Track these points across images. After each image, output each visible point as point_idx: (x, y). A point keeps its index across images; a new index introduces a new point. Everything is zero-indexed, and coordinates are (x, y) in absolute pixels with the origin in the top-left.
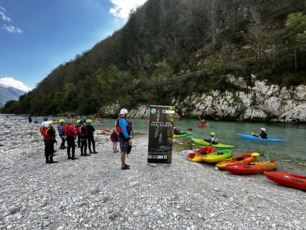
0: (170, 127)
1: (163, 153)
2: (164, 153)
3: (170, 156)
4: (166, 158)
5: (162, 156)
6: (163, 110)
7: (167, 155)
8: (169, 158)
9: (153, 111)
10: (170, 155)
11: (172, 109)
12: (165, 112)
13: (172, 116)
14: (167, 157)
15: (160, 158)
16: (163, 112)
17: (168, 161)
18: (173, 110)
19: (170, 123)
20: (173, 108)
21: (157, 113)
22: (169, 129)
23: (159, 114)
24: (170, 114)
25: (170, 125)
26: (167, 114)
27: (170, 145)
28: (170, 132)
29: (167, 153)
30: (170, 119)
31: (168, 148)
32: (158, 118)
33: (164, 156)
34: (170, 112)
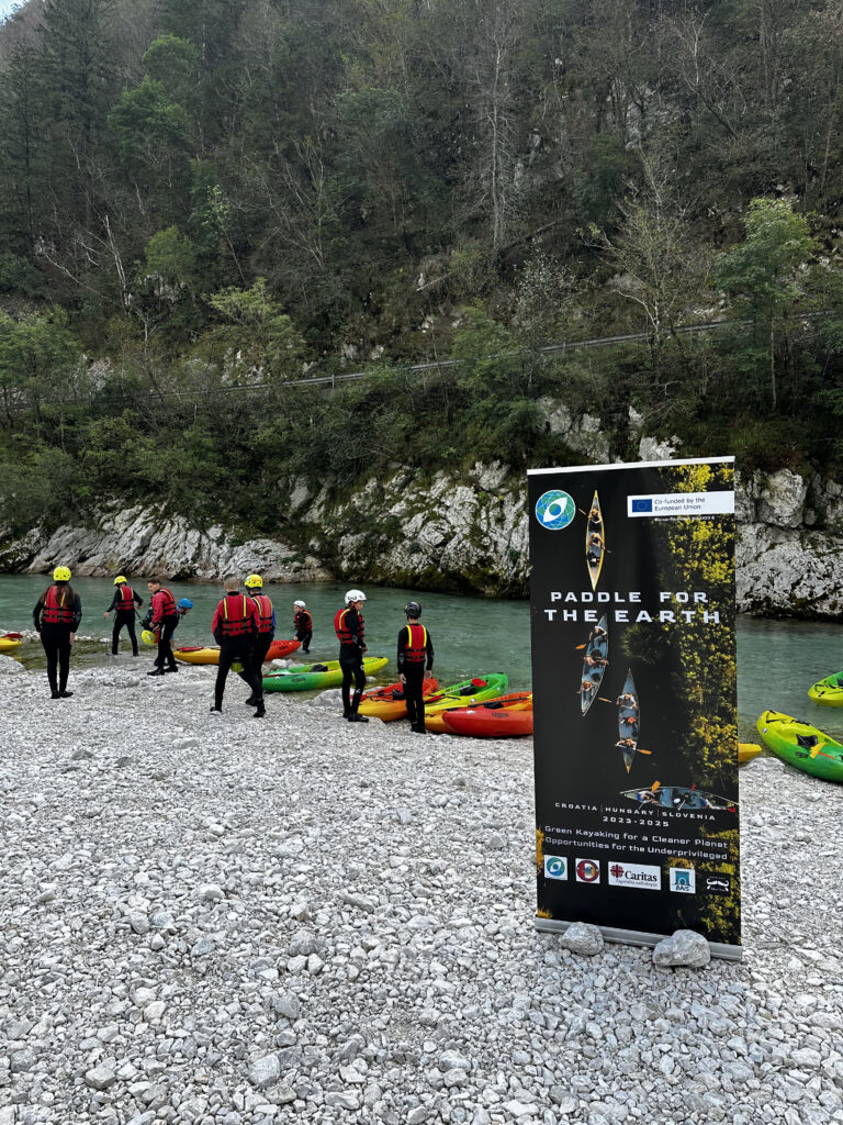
0: (699, 626)
1: (661, 846)
2: (668, 846)
4: (692, 890)
5: (655, 871)
7: (698, 861)
9: (556, 510)
10: (718, 861)
11: (704, 475)
12: (647, 506)
13: (711, 540)
14: (700, 882)
15: (635, 884)
16: (631, 514)
17: (709, 913)
18: (715, 485)
19: (700, 597)
20: (714, 467)
21: (580, 523)
22: (694, 645)
24: (695, 523)
25: (706, 613)
26: (669, 522)
27: (717, 782)
28: (706, 670)
29: (691, 847)
30: (699, 560)
31: (703, 803)
32: (594, 560)
33: (672, 872)
34: (695, 503)
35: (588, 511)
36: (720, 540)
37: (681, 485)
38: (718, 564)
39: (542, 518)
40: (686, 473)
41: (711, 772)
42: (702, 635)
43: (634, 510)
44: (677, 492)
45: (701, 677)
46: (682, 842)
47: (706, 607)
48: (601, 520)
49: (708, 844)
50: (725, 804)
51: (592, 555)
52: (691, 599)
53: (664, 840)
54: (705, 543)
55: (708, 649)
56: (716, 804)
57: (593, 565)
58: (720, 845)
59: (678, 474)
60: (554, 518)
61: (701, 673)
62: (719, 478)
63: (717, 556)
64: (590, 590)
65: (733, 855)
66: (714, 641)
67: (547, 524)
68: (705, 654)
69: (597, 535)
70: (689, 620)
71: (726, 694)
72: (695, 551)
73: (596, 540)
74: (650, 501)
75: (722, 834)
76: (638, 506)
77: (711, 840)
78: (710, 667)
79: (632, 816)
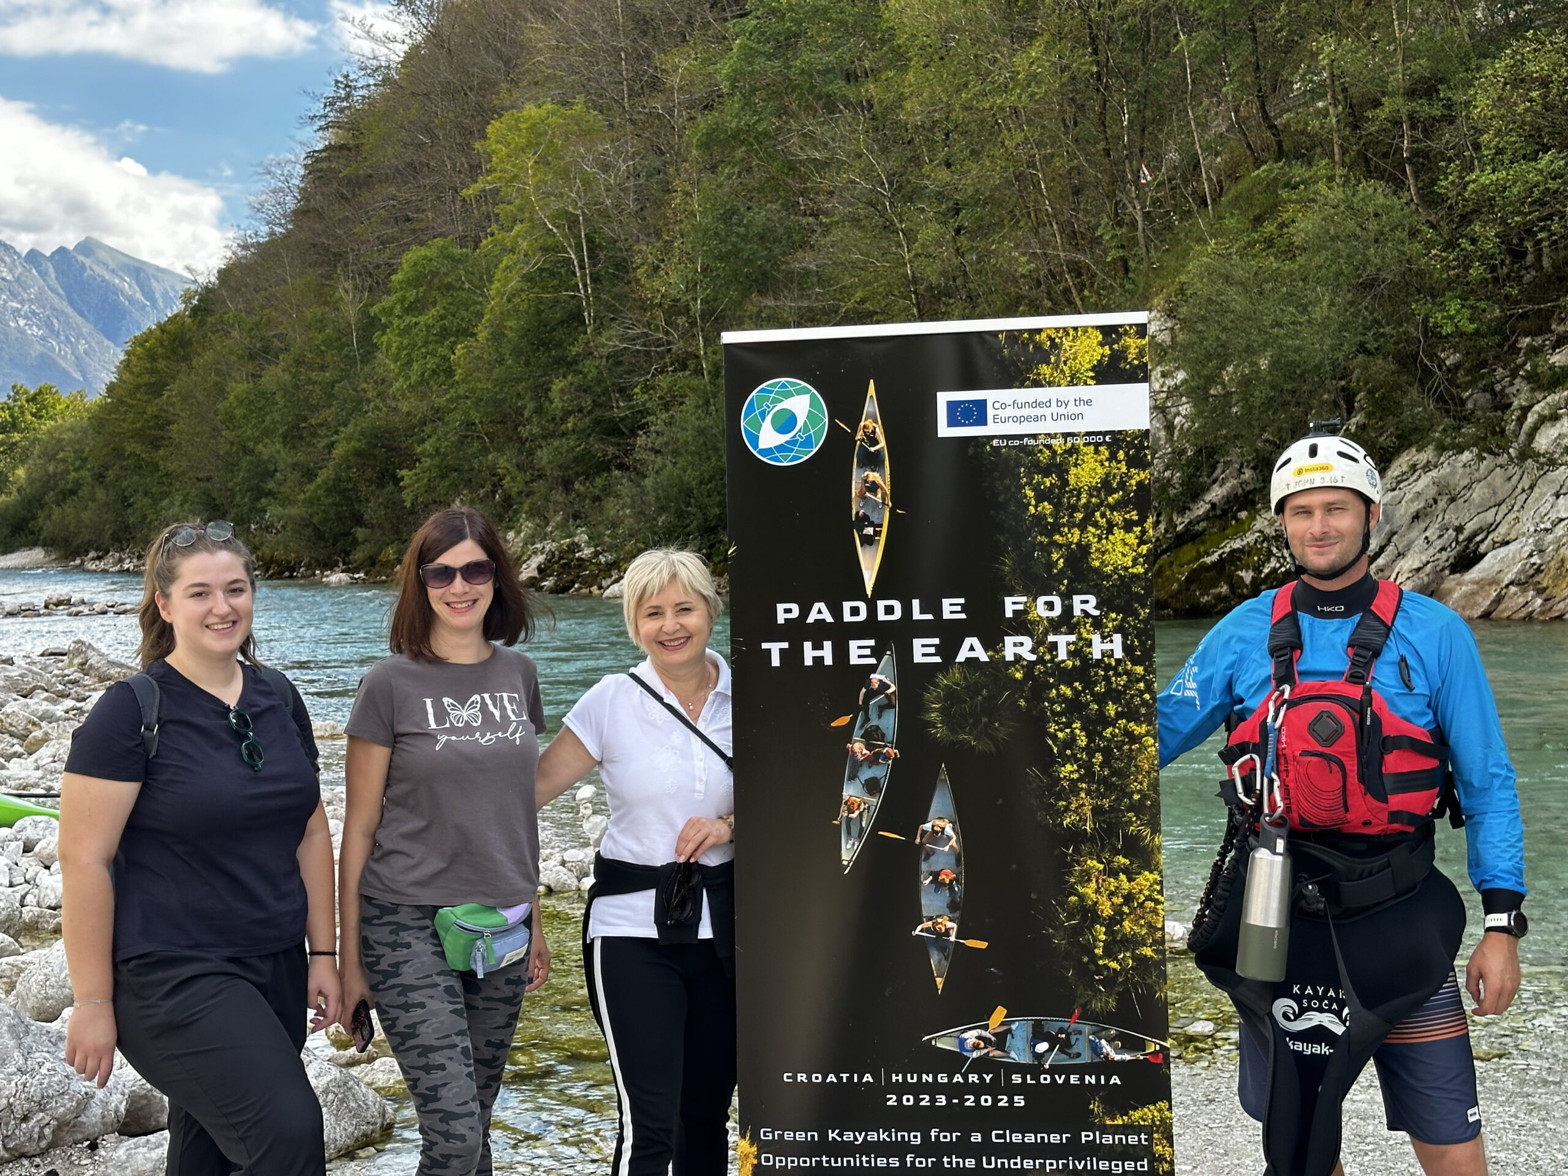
0: (1084, 668)
1: (1010, 1150)
2: (1026, 1150)
9: (785, 423)
11: (1091, 352)
13: (1106, 486)
18: (1110, 372)
19: (1085, 604)
20: (1108, 332)
21: (838, 453)
22: (1074, 707)
24: (1073, 450)
25: (1096, 638)
26: (1023, 448)
27: (1124, 999)
28: (1099, 758)
29: (1073, 1148)
30: (1082, 526)
31: (1095, 1049)
32: (870, 531)
34: (1072, 409)
35: (854, 425)
36: (1122, 485)
37: (1045, 369)
38: (1119, 534)
39: (755, 440)
40: (1054, 345)
41: (1111, 979)
42: (1089, 684)
43: (952, 422)
44: (1037, 384)
45: (1089, 775)
46: (1055, 1138)
47: (1097, 624)
48: (882, 444)
49: (1108, 1139)
50: (1140, 1046)
51: (864, 521)
52: (1068, 610)
53: (1017, 1138)
54: (1093, 491)
55: (1101, 713)
56: (1125, 1048)
57: (868, 541)
58: (1133, 1140)
59: (1038, 347)
60: (784, 438)
61: (1088, 766)
62: (1118, 356)
63: (1117, 517)
64: (863, 596)
65: (1162, 1159)
66: (1114, 695)
67: (766, 452)
68: (1095, 724)
69: (874, 476)
70: (1062, 655)
71: (1138, 808)
72: (1074, 508)
73: (874, 487)
74: (982, 405)
75: (1136, 1115)
76: (961, 414)
77: (1115, 1130)
78: (1107, 752)
79: (950, 1090)
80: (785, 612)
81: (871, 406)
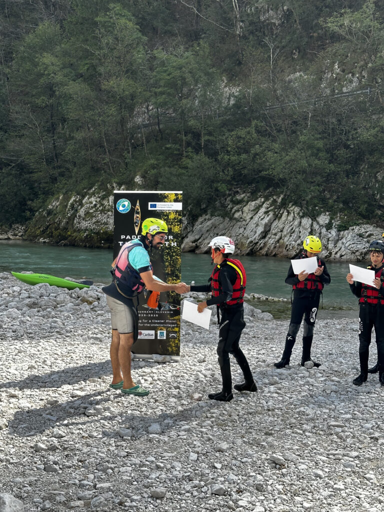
0: (170, 247)
1: (155, 323)
2: (158, 323)
3: (175, 332)
4: (165, 338)
5: (153, 332)
6: (150, 203)
7: (167, 328)
8: (174, 338)
9: (124, 206)
10: (173, 327)
11: (173, 197)
12: (155, 206)
13: (175, 219)
14: (167, 335)
15: (146, 338)
17: (170, 346)
18: (176, 200)
19: (171, 237)
20: (176, 194)
21: (132, 211)
22: (168, 254)
23: (138, 213)
24: (170, 213)
25: (172, 243)
26: (162, 212)
27: (174, 300)
29: (165, 323)
30: (171, 225)
31: (169, 307)
32: (137, 224)
33: (159, 332)
34: (170, 206)
35: (135, 207)
36: (177, 219)
37: (166, 200)
38: (176, 226)
39: (119, 209)
40: (168, 196)
41: (172, 296)
42: (171, 250)
43: (151, 207)
44: (164, 202)
45: (170, 264)
46: (162, 321)
47: (173, 241)
48: (140, 210)
49: (170, 321)
50: (176, 307)
51: (136, 223)
53: (156, 321)
54: (173, 219)
55: (173, 255)
56: (174, 307)
57: (137, 226)
58: (174, 321)
59: (165, 196)
60: (123, 209)
61: (170, 263)
62: (177, 198)
63: (176, 224)
64: (135, 235)
65: (178, 324)
66: (174, 252)
67: (121, 211)
68: (171, 257)
69: (138, 215)
70: (167, 245)
71: (177, 270)
72: (170, 222)
73: (138, 217)
74: (156, 205)
75: (175, 318)
76: (152, 206)
77: (171, 320)
78: (173, 261)
79: (146, 314)
80: (123, 237)
81: (138, 204)
